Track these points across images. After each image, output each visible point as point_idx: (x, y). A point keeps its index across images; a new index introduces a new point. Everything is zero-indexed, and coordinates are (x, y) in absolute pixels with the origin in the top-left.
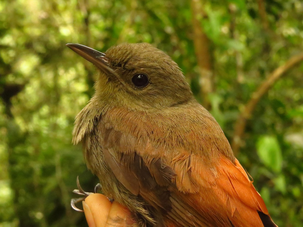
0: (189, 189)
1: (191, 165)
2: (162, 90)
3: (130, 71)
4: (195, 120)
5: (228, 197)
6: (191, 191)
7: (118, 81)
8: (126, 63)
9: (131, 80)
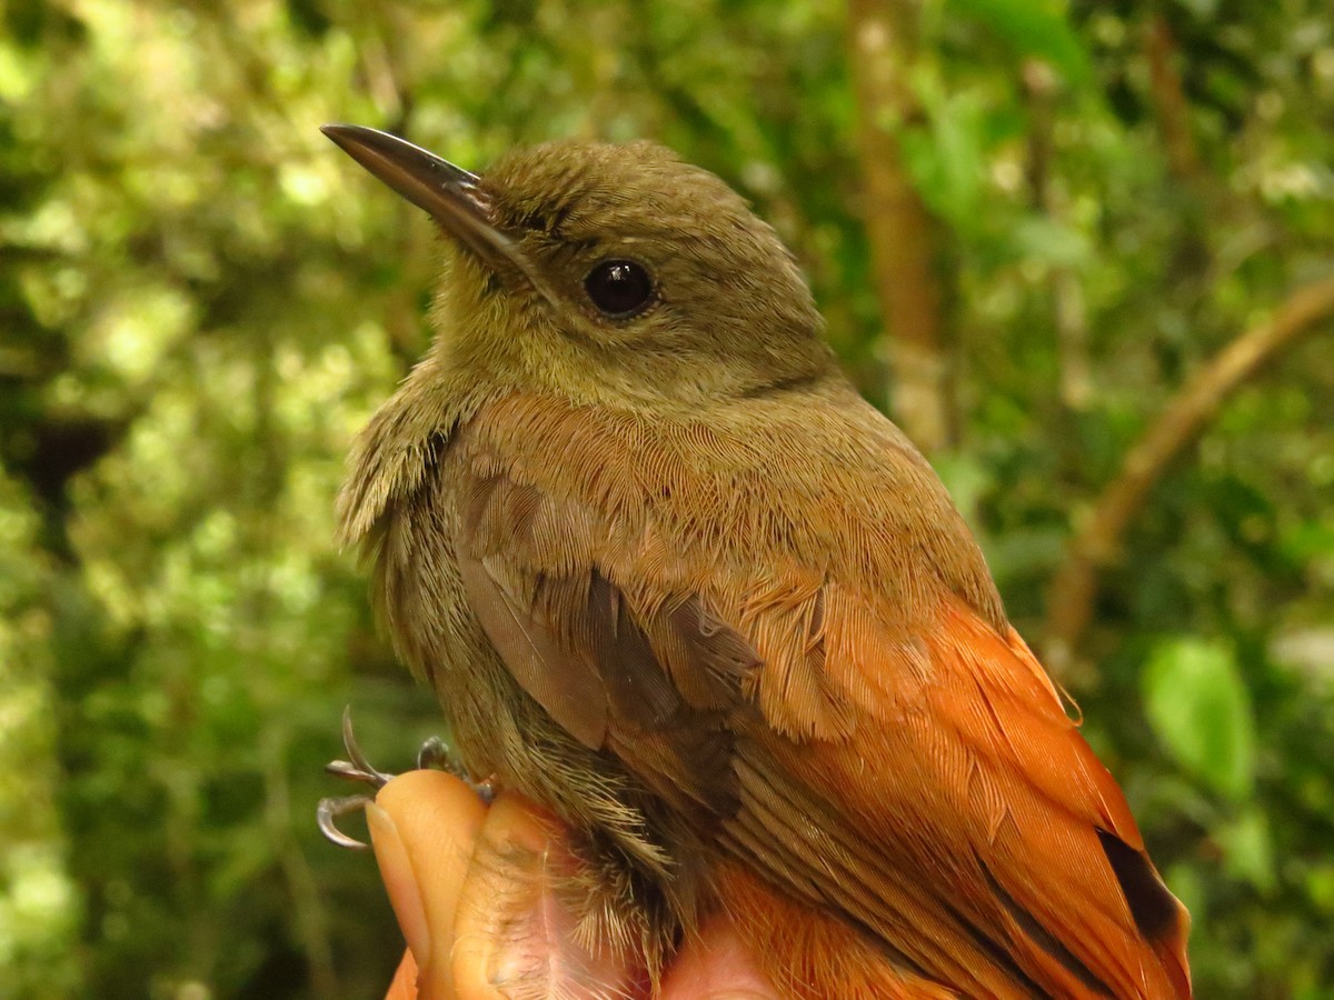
0: (813, 725)
1: (825, 627)
2: (707, 328)
3: (578, 245)
4: (847, 455)
5: (975, 766)
6: (822, 732)
7: (528, 289)
8: (563, 213)
9: (582, 285)
